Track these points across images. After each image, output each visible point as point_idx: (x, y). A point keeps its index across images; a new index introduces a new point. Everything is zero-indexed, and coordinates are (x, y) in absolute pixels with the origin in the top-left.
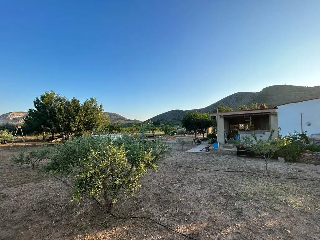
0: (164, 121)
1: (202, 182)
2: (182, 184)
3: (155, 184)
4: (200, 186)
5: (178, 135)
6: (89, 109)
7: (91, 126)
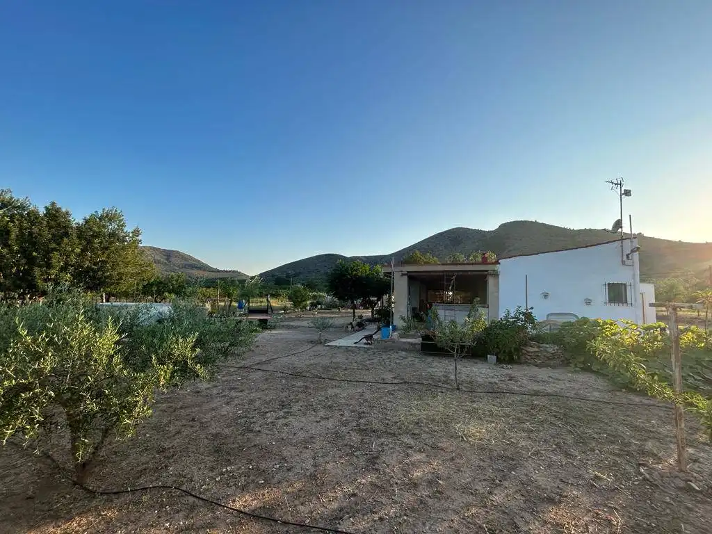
0: (301, 276)
1: (330, 407)
2: (285, 413)
3: (225, 415)
4: (322, 413)
5: (325, 309)
6: (96, 237)
7: (99, 279)
